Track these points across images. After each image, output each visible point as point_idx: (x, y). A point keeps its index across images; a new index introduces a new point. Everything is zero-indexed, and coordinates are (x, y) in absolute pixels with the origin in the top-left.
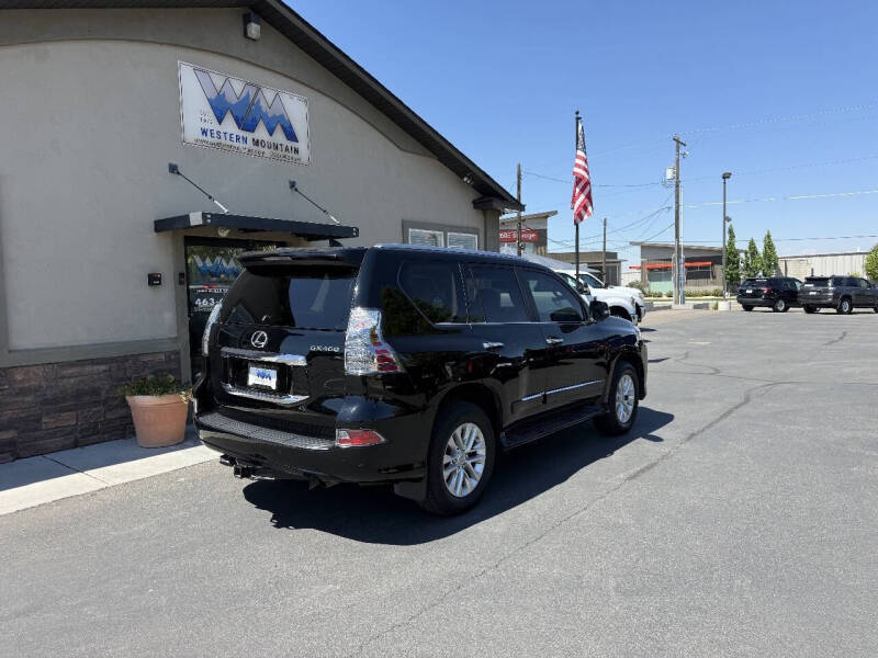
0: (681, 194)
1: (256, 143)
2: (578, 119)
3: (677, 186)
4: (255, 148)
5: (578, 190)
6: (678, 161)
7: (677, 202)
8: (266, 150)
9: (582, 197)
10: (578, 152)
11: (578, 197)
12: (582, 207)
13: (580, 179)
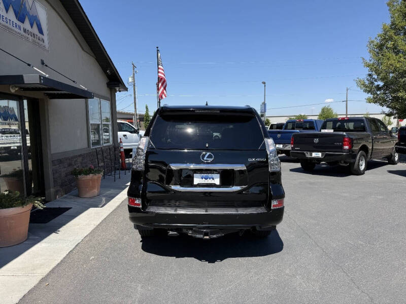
0: (136, 90)
1: (25, 31)
2: (158, 50)
3: (134, 86)
4: (24, 34)
5: (160, 84)
6: (134, 74)
7: (135, 93)
8: (30, 36)
9: (162, 88)
10: (160, 66)
11: (161, 88)
12: (163, 93)
13: (162, 79)
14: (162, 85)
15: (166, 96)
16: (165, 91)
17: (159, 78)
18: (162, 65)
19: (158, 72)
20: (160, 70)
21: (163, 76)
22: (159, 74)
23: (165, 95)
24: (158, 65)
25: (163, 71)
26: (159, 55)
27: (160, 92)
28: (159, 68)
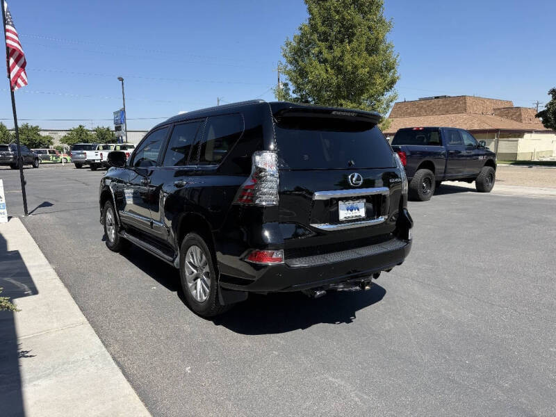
9: (17, 68)
10: (8, 27)
11: (13, 67)
12: (18, 75)
13: (14, 50)
14: (17, 61)
15: (26, 83)
16: (23, 74)
17: (8, 48)
18: (13, 26)
19: (7, 38)
20: (8, 34)
21: (16, 45)
22: (9, 42)
23: (24, 81)
24: (5, 24)
25: (17, 36)
26: (6, 5)
27: (12, 75)
28: (6, 30)
